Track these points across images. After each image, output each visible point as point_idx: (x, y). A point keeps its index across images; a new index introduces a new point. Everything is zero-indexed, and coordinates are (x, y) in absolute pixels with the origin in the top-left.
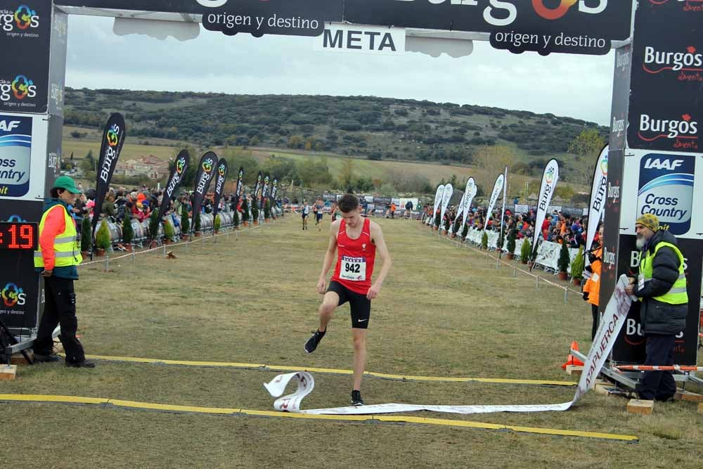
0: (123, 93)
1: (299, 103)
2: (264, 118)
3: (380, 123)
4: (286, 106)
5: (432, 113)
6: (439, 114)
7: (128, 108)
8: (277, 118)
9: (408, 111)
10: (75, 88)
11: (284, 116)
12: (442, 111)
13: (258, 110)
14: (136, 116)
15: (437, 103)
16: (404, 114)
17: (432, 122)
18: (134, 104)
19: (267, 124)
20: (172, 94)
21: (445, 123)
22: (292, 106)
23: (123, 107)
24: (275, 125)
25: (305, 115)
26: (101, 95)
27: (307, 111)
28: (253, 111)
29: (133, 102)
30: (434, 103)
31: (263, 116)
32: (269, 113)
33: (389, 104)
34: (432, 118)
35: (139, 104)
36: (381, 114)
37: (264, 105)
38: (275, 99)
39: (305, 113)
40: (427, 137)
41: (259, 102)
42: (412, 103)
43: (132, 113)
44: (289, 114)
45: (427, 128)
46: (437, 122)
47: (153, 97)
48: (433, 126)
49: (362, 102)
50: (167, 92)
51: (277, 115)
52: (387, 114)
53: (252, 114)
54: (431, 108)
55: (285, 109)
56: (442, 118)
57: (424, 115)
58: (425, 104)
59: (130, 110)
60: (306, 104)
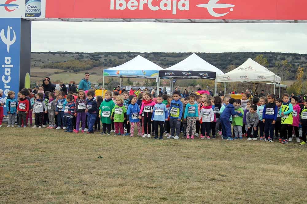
0: (161, 54)
1: (236, 55)
2: (220, 63)
3: (272, 63)
4: (230, 57)
5: (297, 58)
6: (300, 59)
7: (162, 60)
8: (225, 63)
9: (286, 58)
10: (141, 53)
11: (228, 61)
12: (302, 58)
13: (217, 59)
14: (165, 63)
15: (300, 54)
16: (284, 59)
17: (296, 62)
18: (165, 58)
19: (220, 65)
20: (183, 54)
21: (302, 63)
22: (233, 57)
23: (160, 60)
24: (224, 66)
25: (238, 61)
26: (152, 55)
27: (239, 59)
28: (215, 60)
29: (165, 57)
30: (299, 54)
31: (219, 62)
32: (222, 60)
33: (277, 55)
34: (297, 61)
35: (167, 58)
36: (273, 60)
37: (220, 57)
38: (226, 54)
39: (238, 60)
40: (293, 69)
41: (219, 56)
42: (289, 55)
43: (163, 62)
44: (231, 61)
45: (294, 65)
46: (299, 62)
47: (173, 55)
48: (296, 64)
49: (265, 54)
50: (180, 53)
51: (226, 61)
52: (276, 60)
53: (215, 61)
54: (296, 56)
55: (230, 58)
56: (302, 61)
57: (293, 59)
58: (295, 55)
59: (163, 61)
60: (239, 56)
